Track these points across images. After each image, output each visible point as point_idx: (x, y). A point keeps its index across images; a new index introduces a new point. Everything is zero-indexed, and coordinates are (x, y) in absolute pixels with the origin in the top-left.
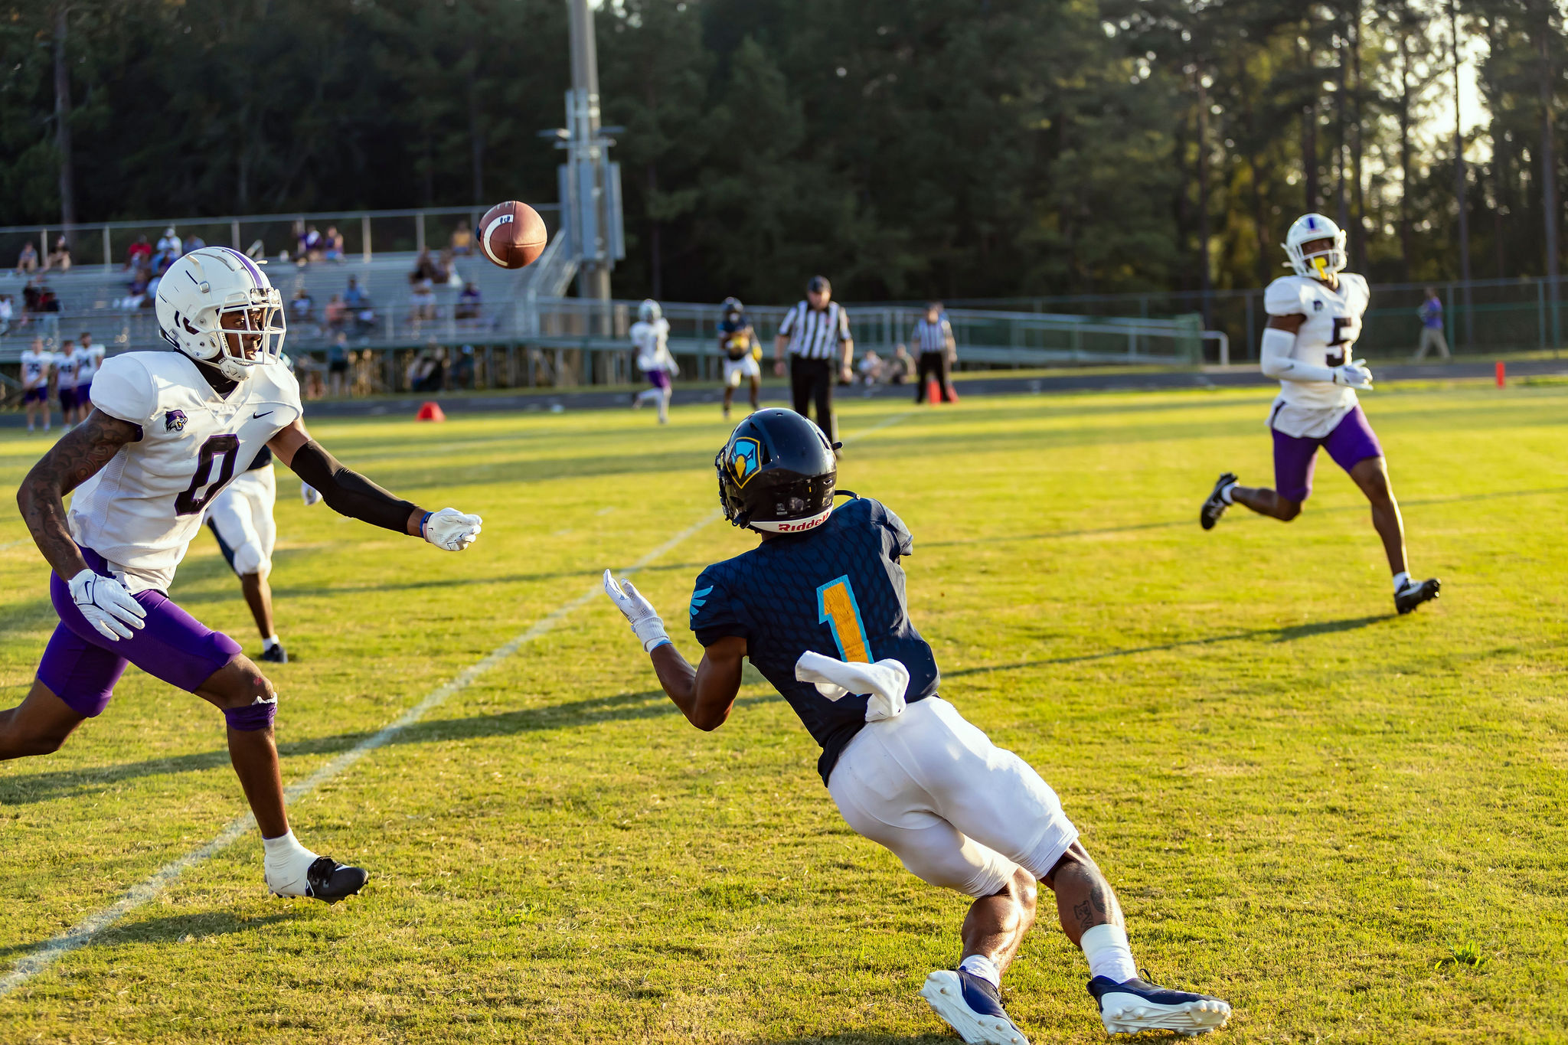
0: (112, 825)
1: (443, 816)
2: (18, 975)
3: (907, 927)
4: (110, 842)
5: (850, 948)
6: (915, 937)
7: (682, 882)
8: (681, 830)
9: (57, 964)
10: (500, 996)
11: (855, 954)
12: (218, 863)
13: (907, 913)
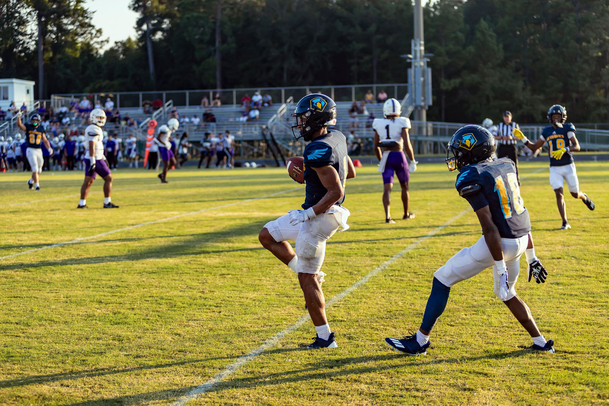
0: (255, 317)
1: (381, 318)
2: (228, 371)
3: (568, 368)
4: (255, 323)
5: (546, 376)
6: (571, 372)
7: (477, 347)
8: (474, 327)
9: (242, 367)
10: (411, 387)
11: (548, 378)
12: (298, 333)
13: (567, 363)
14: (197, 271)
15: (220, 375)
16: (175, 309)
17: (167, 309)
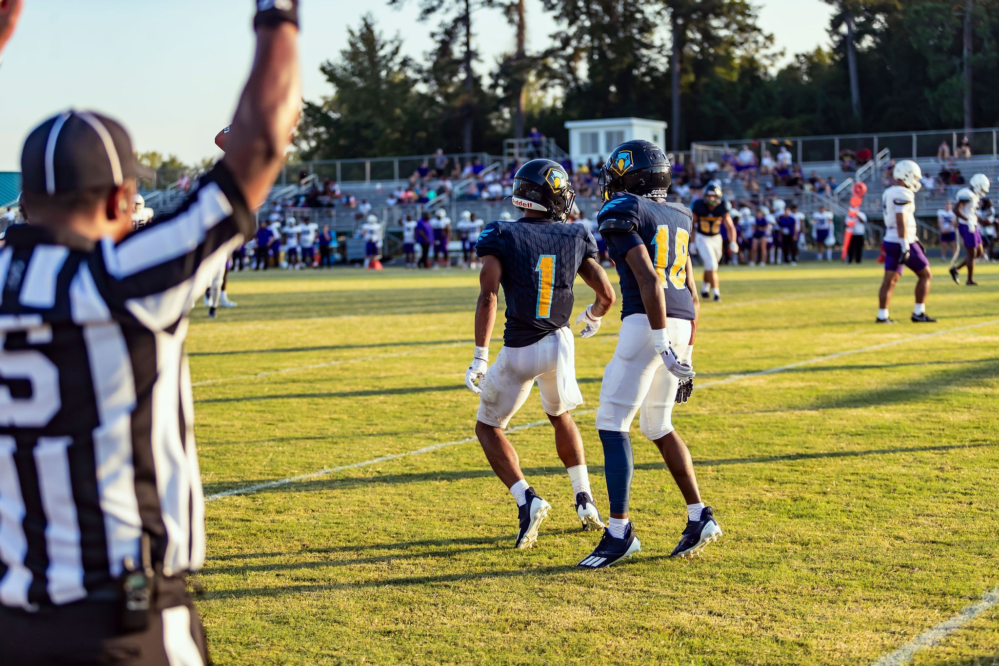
14: (931, 434)
15: (971, 609)
16: (895, 495)
17: (881, 495)
